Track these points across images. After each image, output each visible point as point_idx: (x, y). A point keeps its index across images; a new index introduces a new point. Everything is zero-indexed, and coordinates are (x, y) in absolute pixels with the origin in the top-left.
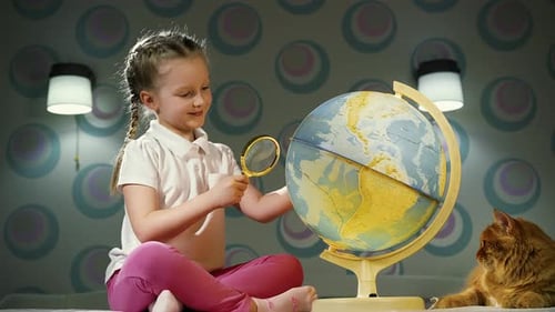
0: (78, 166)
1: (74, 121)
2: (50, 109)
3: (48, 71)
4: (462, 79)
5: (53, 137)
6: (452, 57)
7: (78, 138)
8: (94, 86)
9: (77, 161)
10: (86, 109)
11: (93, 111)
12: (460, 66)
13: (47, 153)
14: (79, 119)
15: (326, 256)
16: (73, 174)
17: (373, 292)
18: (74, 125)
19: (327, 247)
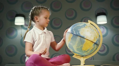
2: (15, 24)
3: (15, 16)
4: (107, 17)
5: (16, 30)
6: (104, 12)
7: (21, 31)
8: (25, 19)
9: (21, 35)
10: (23, 24)
11: (25, 24)
12: (106, 14)
13: (15, 34)
14: (22, 26)
16: (21, 38)
17: (84, 64)
18: (21, 27)
19: (74, 55)
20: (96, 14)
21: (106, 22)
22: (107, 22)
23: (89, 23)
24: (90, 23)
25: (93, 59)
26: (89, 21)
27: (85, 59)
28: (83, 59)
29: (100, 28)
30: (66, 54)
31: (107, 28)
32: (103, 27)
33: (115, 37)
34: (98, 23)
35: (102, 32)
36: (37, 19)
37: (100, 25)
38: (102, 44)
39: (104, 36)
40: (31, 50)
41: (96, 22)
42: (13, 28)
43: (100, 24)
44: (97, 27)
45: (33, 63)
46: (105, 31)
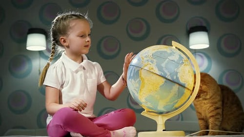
1: (38, 53)
2: (28, 48)
3: (27, 31)
4: (209, 35)
5: (29, 60)
6: (204, 25)
7: (40, 61)
9: (39, 71)
10: (43, 48)
11: (46, 49)
12: (208, 28)
13: (26, 67)
14: (40, 52)
15: (143, 114)
17: (164, 129)
18: (38, 55)
19: (144, 110)
20: (189, 29)
21: (207, 46)
22: (210, 45)
23: (174, 47)
24: (176, 48)
25: (182, 120)
26: (173, 43)
27: (166, 119)
28: (162, 119)
29: (195, 57)
30: (127, 108)
31: (208, 57)
34: (191, 47)
35: (200, 66)
36: (64, 41)
37: (195, 52)
40: (56, 103)
41: (187, 46)
42: (24, 56)
43: (195, 50)
44: (189, 56)
45: (62, 125)
46: (206, 63)
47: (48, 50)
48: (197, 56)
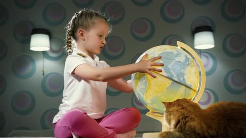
0: (44, 74)
1: (42, 54)
2: (31, 49)
3: (31, 31)
5: (33, 61)
6: (210, 25)
8: (51, 39)
9: (43, 71)
10: (47, 49)
11: (50, 50)
12: (213, 29)
13: (30, 68)
14: (44, 53)
15: (148, 114)
16: (42, 77)
18: (42, 56)
19: (149, 111)
20: (194, 29)
21: (213, 46)
22: (215, 45)
23: (179, 47)
24: (181, 48)
26: (178, 43)
29: (201, 57)
31: (213, 57)
32: (207, 55)
33: (231, 75)
34: (196, 47)
35: (205, 66)
36: (82, 35)
37: (200, 52)
38: (205, 89)
39: (208, 74)
42: (27, 56)
43: (200, 50)
44: (194, 56)
46: (211, 63)
47: (51, 50)
48: (202, 56)
